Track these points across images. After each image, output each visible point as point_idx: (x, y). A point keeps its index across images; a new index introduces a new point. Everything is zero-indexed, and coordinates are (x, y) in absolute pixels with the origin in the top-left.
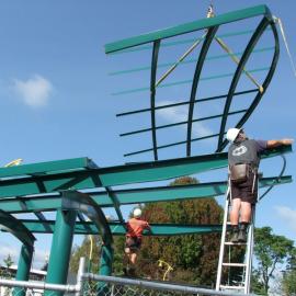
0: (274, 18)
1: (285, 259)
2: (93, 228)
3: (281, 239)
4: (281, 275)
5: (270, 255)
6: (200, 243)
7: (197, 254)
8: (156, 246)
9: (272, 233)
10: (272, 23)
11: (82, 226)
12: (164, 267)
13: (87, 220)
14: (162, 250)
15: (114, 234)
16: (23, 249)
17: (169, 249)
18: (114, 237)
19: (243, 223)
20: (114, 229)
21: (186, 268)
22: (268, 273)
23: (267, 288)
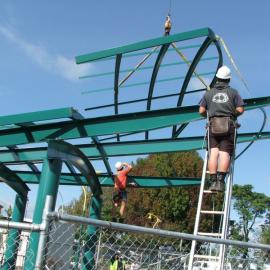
0: (217, 36)
1: (264, 215)
2: (83, 179)
3: (261, 196)
4: (260, 229)
5: (251, 210)
6: (187, 198)
7: (184, 208)
8: (147, 200)
9: (253, 191)
10: (215, 41)
11: (72, 178)
12: (153, 220)
13: (78, 172)
14: (151, 204)
15: (104, 185)
16: (17, 198)
17: (158, 203)
18: (103, 188)
19: (221, 173)
20: (103, 181)
21: (173, 221)
22: (249, 226)
23: (247, 240)
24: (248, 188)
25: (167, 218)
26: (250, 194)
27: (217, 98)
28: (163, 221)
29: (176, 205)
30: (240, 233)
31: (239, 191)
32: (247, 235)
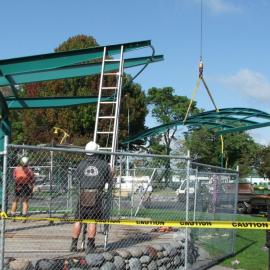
5: (172, 116)
7: (94, 119)
9: (174, 94)
12: (60, 134)
15: (11, 108)
17: (64, 115)
22: (170, 135)
23: (169, 150)
24: (168, 92)
25: (76, 131)
26: (171, 98)
27: (89, 171)
28: (72, 136)
29: (86, 115)
30: (161, 143)
31: (158, 95)
32: (168, 144)
